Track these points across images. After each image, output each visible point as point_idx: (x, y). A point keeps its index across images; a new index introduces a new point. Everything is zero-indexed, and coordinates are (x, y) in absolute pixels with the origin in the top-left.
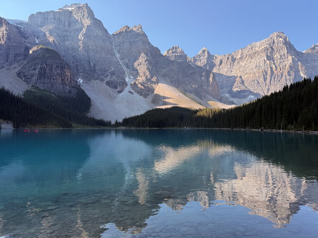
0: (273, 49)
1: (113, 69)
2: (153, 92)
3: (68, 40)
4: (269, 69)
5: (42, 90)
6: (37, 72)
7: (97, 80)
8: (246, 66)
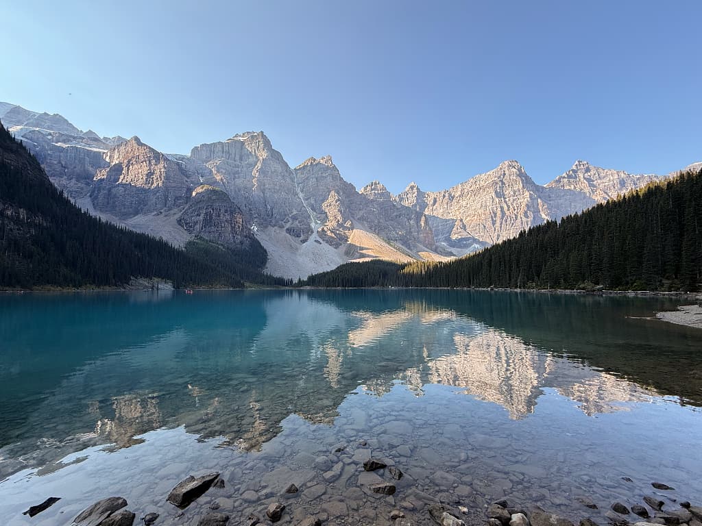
0: (503, 183)
1: (295, 212)
2: (347, 241)
3: (239, 177)
4: (499, 209)
5: (207, 241)
6: (201, 218)
7: (276, 227)
8: (468, 206)
